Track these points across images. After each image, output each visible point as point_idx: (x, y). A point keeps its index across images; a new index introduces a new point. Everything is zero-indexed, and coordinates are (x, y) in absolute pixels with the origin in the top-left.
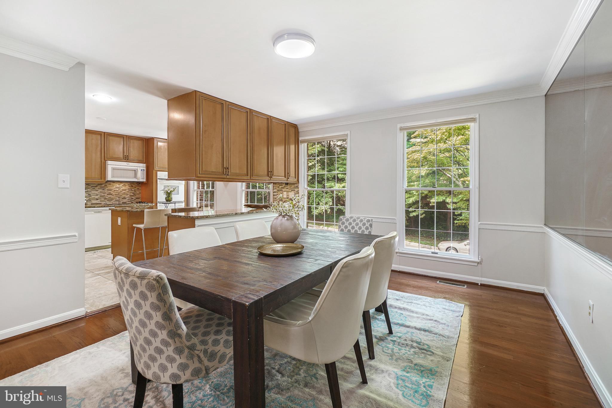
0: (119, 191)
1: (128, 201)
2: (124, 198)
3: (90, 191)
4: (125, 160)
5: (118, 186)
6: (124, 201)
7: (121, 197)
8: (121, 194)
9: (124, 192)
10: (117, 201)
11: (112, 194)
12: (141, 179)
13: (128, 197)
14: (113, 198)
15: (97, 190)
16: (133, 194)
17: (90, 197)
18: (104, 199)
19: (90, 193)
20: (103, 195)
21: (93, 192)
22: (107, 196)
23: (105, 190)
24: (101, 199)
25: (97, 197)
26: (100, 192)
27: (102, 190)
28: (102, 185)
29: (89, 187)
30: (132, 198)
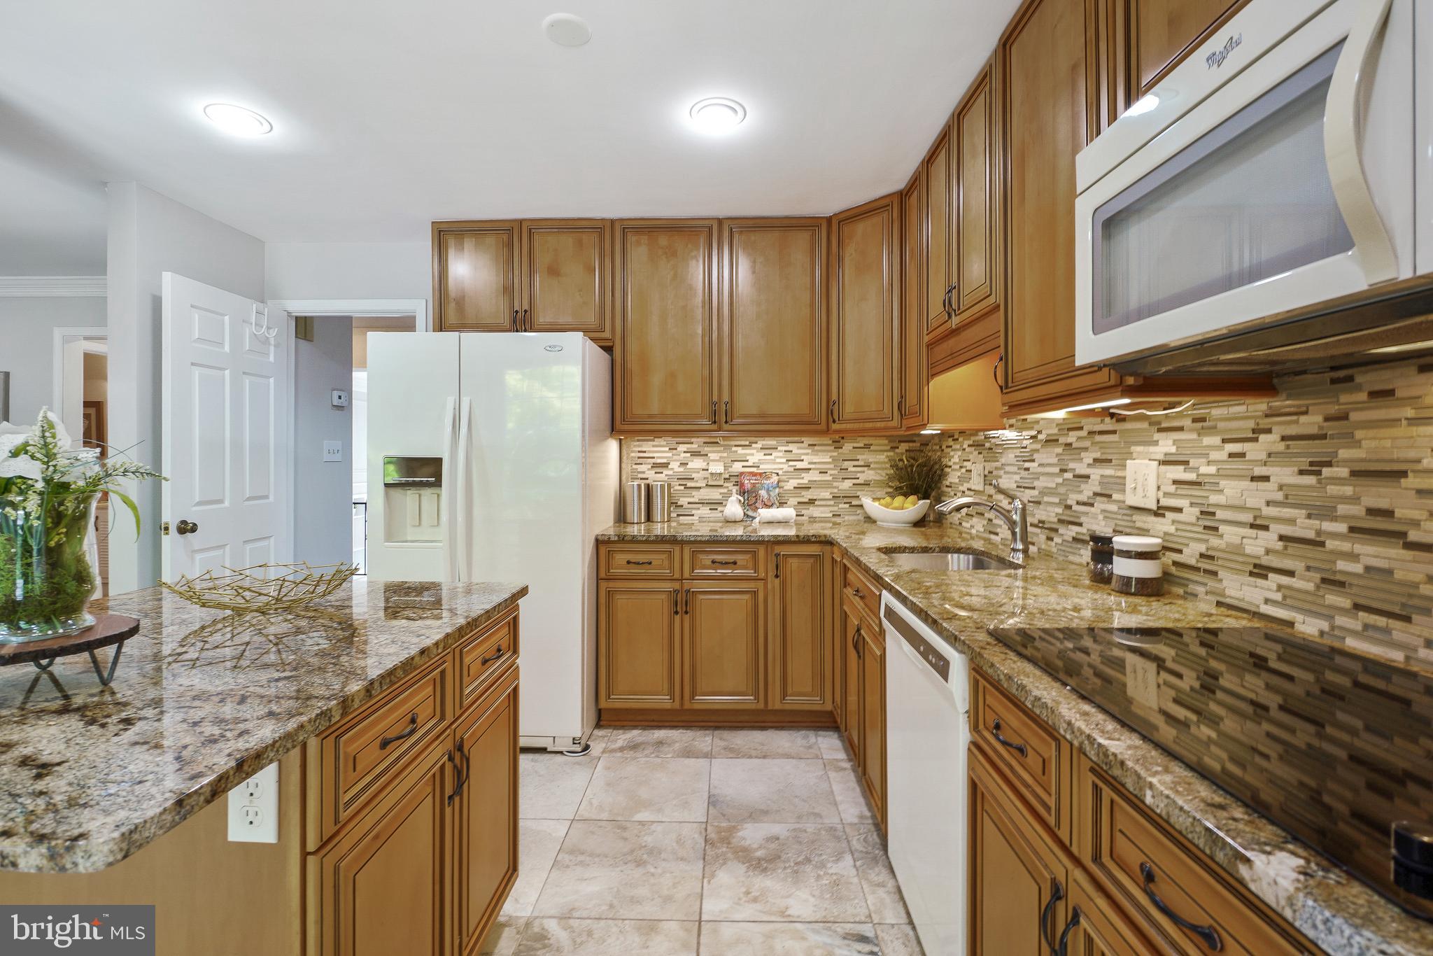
3: (1216, 487)
15: (1258, 471)
17: (1214, 541)
18: (1317, 576)
19: (1214, 499)
20: (1311, 535)
21: (1232, 490)
22: (1346, 546)
23: (1326, 471)
24: (1291, 573)
25: (1258, 545)
26: (1279, 496)
27: (1301, 472)
28: (1303, 419)
29: (1208, 441)
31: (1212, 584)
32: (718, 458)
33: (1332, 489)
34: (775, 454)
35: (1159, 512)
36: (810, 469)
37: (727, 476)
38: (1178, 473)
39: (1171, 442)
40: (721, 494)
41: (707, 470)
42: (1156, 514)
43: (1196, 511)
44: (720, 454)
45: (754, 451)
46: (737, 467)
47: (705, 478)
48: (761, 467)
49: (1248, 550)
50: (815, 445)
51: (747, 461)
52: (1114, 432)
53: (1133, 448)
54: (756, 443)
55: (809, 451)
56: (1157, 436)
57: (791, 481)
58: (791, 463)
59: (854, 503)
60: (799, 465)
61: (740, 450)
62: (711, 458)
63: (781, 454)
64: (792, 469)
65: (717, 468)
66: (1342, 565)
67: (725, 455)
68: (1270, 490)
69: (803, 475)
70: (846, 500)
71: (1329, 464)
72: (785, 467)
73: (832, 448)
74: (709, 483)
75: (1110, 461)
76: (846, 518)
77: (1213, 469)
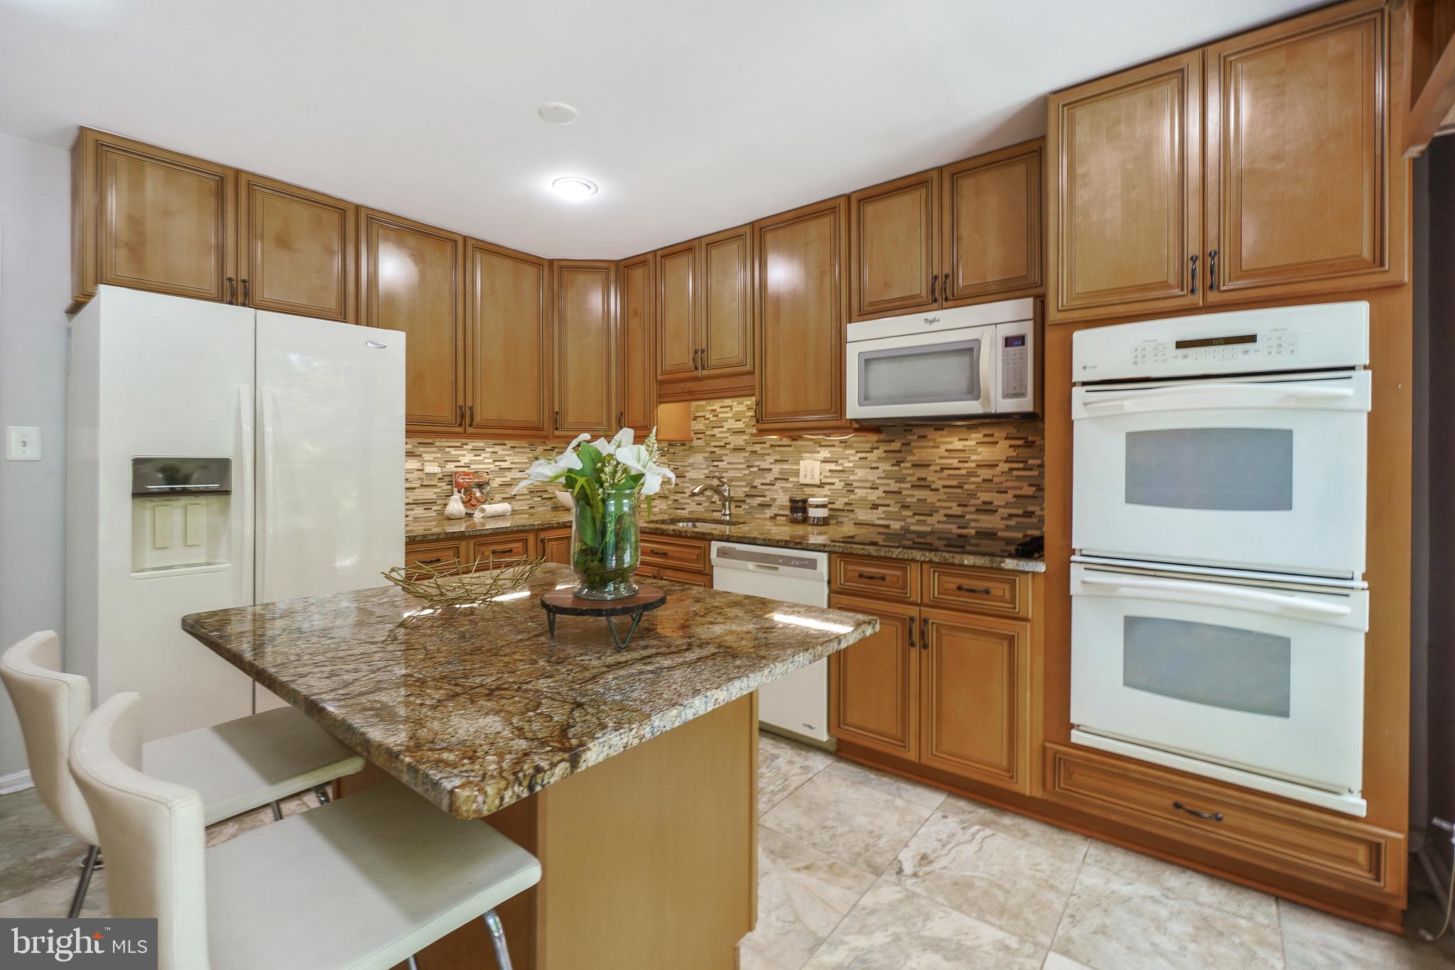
0: (963, 472)
1: (1008, 528)
2: (987, 508)
3: (853, 472)
5: (958, 445)
6: (988, 522)
7: (972, 502)
8: (973, 487)
9: (985, 473)
10: (951, 520)
11: (933, 486)
12: (1006, 396)
13: (1007, 505)
14: (938, 504)
15: (873, 465)
16: (1030, 491)
17: (852, 497)
18: (900, 505)
19: (852, 478)
20: (897, 490)
21: (860, 473)
22: (910, 492)
23: (902, 465)
24: (888, 506)
25: (873, 496)
26: (883, 475)
27: (892, 465)
28: (892, 444)
29: (848, 452)
30: (1030, 508)
31: (851, 515)
32: (431, 459)
33: (904, 472)
34: (484, 455)
35: (821, 485)
36: (511, 468)
37: (441, 476)
38: (833, 466)
39: (828, 452)
40: (435, 493)
41: (422, 470)
42: (819, 486)
43: (843, 483)
44: (434, 455)
45: (465, 452)
46: (451, 467)
47: (419, 478)
48: (472, 466)
49: (869, 498)
50: (515, 447)
51: (459, 461)
52: (791, 446)
53: (803, 455)
54: (467, 444)
55: (511, 453)
56: (818, 449)
57: (497, 479)
58: (497, 463)
59: (545, 496)
60: (504, 465)
61: (453, 452)
62: (426, 459)
63: (488, 455)
64: (497, 469)
65: (432, 468)
66: (908, 500)
67: (439, 455)
68: (880, 473)
69: (507, 474)
70: (539, 494)
71: (903, 462)
72: (492, 466)
73: (528, 450)
74: (424, 484)
75: (788, 461)
76: (539, 509)
77: (851, 465)
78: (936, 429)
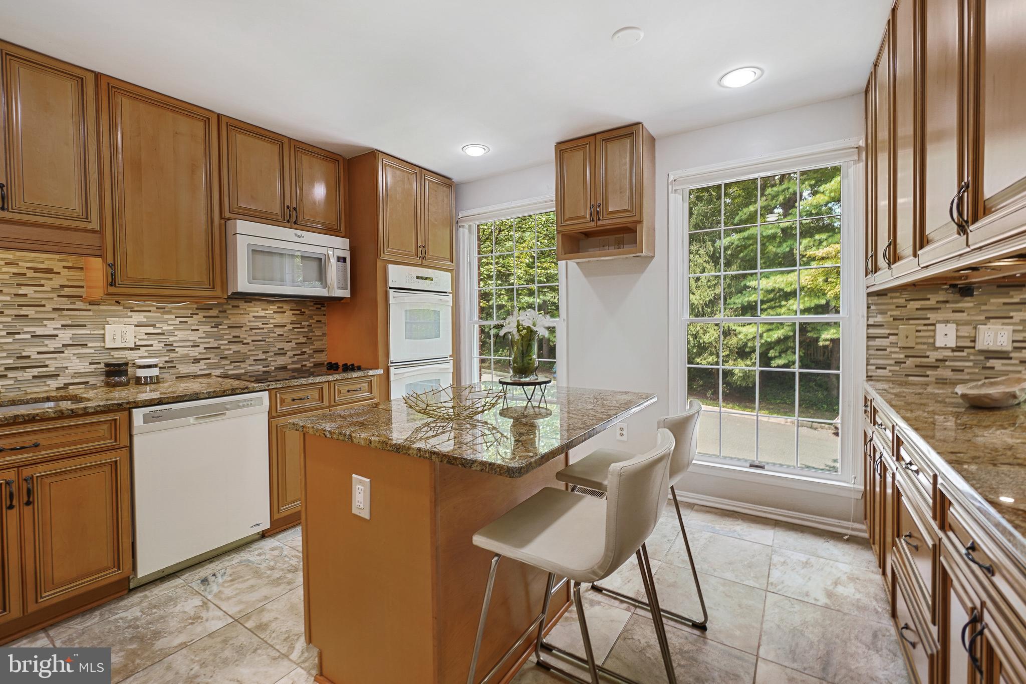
0: (266, 330)
1: (294, 363)
2: (282, 353)
3: (172, 334)
4: (288, 221)
5: (262, 313)
6: (281, 361)
7: (272, 349)
8: (271, 340)
9: (279, 331)
10: (258, 362)
11: (245, 341)
12: (339, 288)
13: (293, 349)
14: (248, 353)
15: (193, 328)
16: (303, 340)
17: (173, 355)
18: (219, 357)
19: (171, 339)
20: (216, 346)
21: (180, 335)
22: (227, 347)
23: (220, 327)
24: (209, 359)
25: (195, 353)
26: (204, 335)
27: (212, 327)
28: (211, 311)
29: (166, 317)
30: (304, 350)
31: (172, 371)
33: (221, 332)
35: (137, 348)
38: (150, 330)
39: (142, 316)
42: (131, 349)
43: (163, 345)
49: (191, 355)
52: (89, 310)
53: (108, 319)
56: (130, 314)
66: (226, 352)
68: (200, 333)
71: (221, 325)
75: (85, 326)
77: (172, 328)
78: (246, 302)
